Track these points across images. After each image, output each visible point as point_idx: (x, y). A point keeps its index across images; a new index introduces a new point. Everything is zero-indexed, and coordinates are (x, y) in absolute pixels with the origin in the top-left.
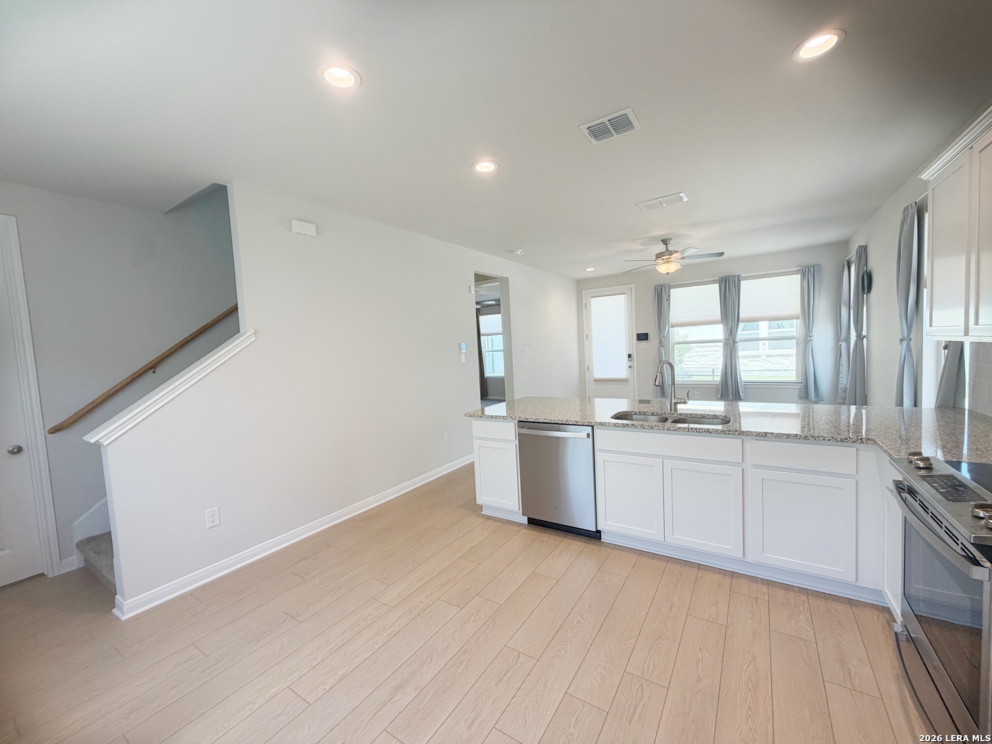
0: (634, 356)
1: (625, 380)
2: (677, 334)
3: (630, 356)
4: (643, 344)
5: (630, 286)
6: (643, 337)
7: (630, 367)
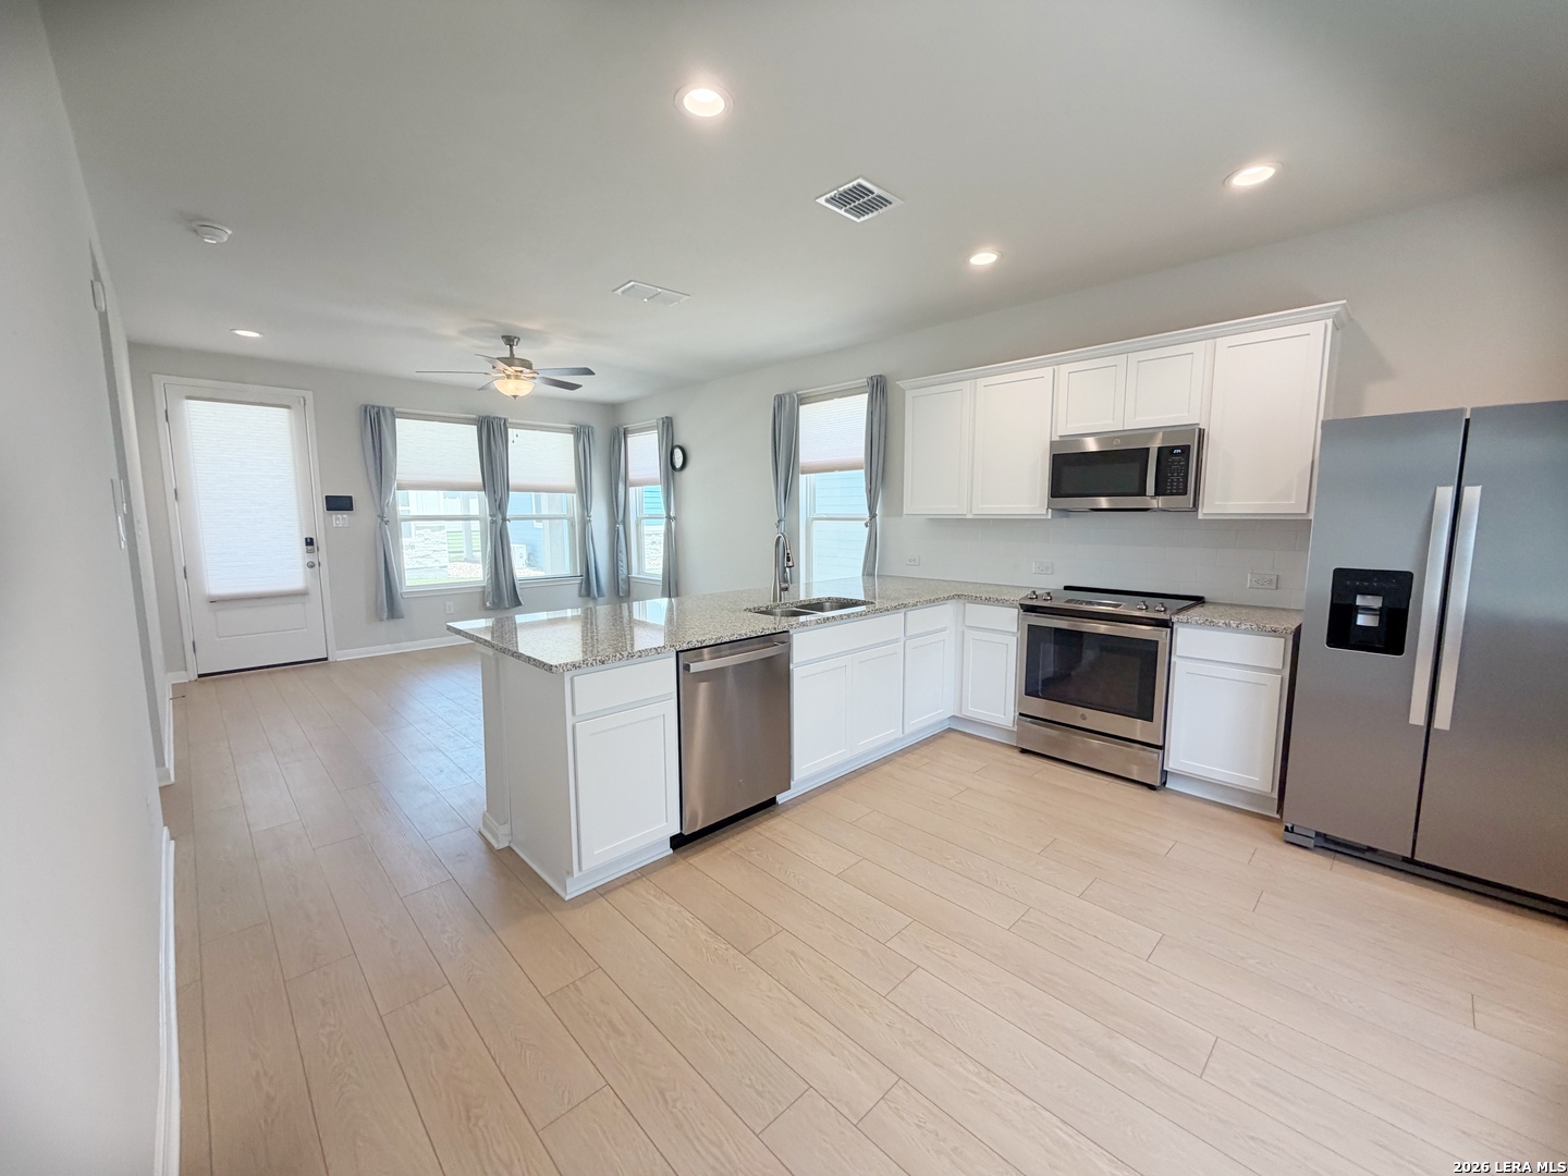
0: (320, 541)
1: (301, 595)
2: (409, 503)
3: (310, 542)
4: (340, 519)
5: (303, 393)
6: (338, 504)
7: (311, 566)
